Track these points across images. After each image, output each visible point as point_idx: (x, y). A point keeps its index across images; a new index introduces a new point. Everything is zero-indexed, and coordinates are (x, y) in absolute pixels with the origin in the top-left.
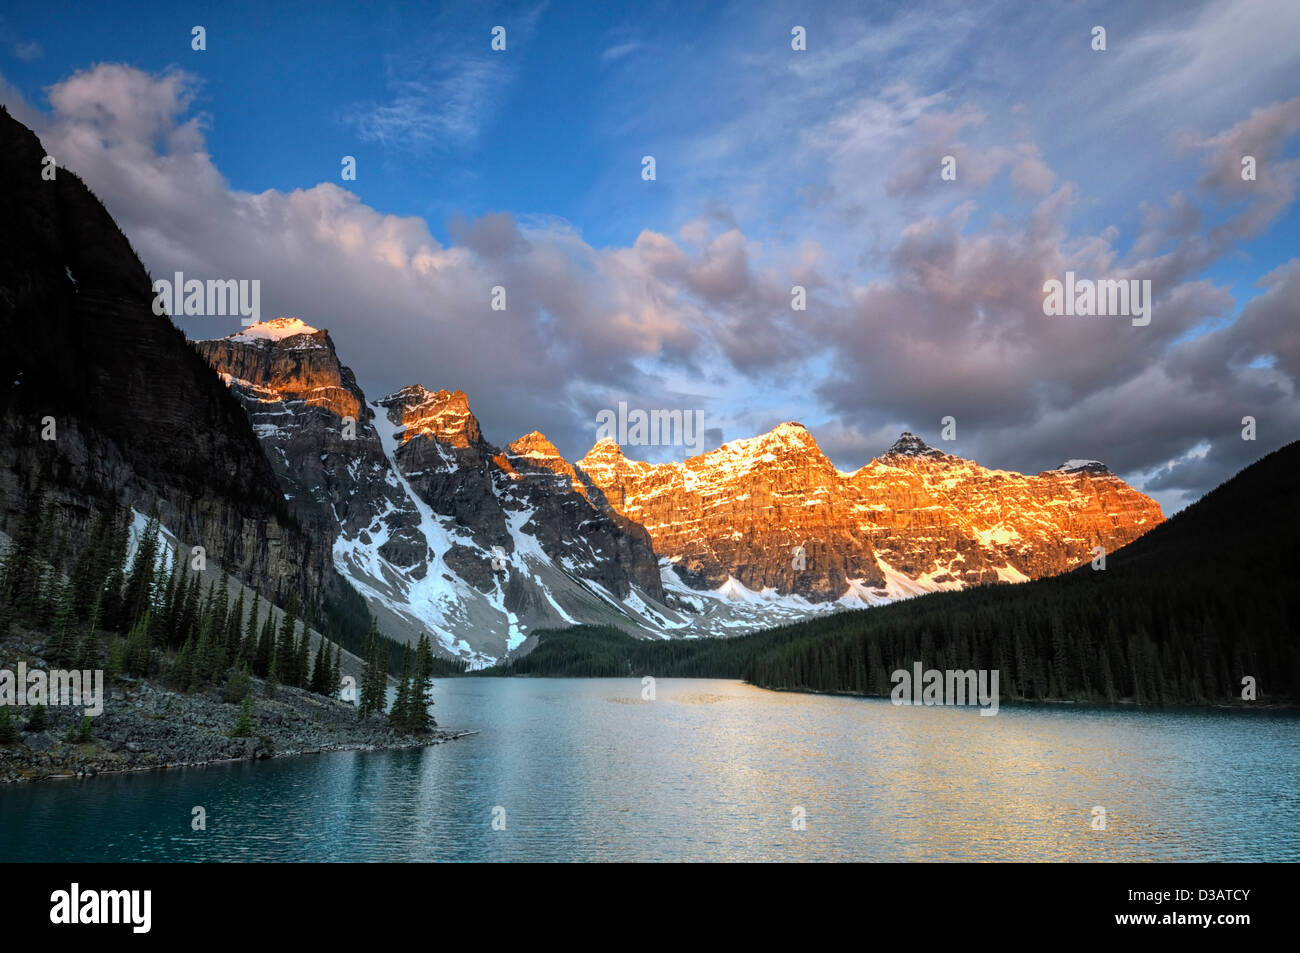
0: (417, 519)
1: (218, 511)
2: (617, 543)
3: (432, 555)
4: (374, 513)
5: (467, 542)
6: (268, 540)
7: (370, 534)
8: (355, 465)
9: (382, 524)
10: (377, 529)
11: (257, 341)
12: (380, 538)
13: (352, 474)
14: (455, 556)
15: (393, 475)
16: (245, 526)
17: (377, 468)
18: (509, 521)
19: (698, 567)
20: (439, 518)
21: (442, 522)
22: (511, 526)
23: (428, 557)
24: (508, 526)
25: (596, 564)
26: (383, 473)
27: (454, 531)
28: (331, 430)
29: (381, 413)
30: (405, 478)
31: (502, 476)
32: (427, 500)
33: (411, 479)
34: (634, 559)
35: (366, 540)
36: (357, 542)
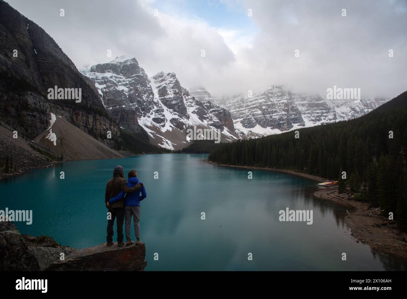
0: (163, 111)
1: (81, 113)
2: (220, 115)
3: (167, 120)
4: (151, 109)
5: (176, 117)
6: (96, 120)
7: (150, 115)
8: (145, 96)
9: (153, 112)
10: (152, 114)
11: (117, 63)
12: (153, 116)
13: (144, 99)
14: (173, 121)
15: (156, 98)
16: (89, 116)
17: (151, 96)
18: (189, 110)
19: (248, 121)
20: (169, 110)
21: (169, 111)
22: (189, 111)
23: (165, 121)
24: (188, 112)
25: (214, 122)
26: (153, 98)
27: (173, 113)
28: (138, 87)
29: (153, 81)
30: (159, 99)
31: (187, 97)
32: (165, 104)
33: (161, 99)
34: (225, 120)
35: (149, 117)
36: (146, 117)
